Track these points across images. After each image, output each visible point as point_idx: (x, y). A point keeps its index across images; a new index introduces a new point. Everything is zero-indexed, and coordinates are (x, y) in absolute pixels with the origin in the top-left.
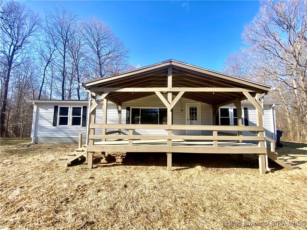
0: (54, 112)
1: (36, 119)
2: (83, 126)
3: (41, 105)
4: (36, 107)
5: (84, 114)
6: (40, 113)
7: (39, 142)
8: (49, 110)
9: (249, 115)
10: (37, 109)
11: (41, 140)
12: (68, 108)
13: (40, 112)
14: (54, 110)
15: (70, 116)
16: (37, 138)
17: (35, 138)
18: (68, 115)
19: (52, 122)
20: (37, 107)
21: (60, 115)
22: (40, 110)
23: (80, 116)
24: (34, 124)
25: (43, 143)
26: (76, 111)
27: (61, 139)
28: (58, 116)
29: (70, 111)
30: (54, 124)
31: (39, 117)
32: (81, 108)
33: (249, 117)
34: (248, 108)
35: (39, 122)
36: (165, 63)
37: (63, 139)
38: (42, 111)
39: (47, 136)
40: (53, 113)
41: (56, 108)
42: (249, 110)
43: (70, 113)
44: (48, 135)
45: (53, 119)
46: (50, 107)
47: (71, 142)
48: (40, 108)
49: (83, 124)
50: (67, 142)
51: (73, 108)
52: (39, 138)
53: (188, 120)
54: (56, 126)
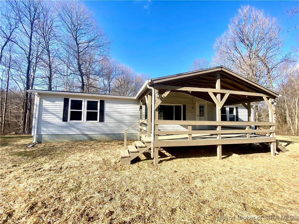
0: (63, 105)
1: (39, 113)
2: (100, 121)
3: (44, 96)
4: (38, 98)
5: (101, 108)
6: (43, 106)
7: (43, 140)
8: (56, 103)
9: (239, 113)
10: (40, 101)
11: (45, 138)
12: (82, 101)
13: (43, 104)
14: (63, 103)
15: (84, 110)
16: (40, 136)
17: (37, 136)
18: (81, 109)
19: (62, 117)
20: (40, 99)
21: (71, 109)
22: (44, 102)
23: (97, 110)
24: (37, 120)
25: (49, 141)
26: (91, 105)
27: (73, 136)
28: (70, 110)
29: (84, 105)
30: (65, 119)
31: (43, 110)
32: (97, 102)
33: (239, 115)
34: (238, 108)
35: (42, 117)
36: (218, 68)
37: (76, 136)
38: (46, 104)
39: (54, 133)
40: (63, 107)
41: (66, 101)
42: (238, 109)
43: (84, 107)
44: (56, 132)
45: (62, 113)
46: (58, 99)
47: (86, 139)
48: (43, 100)
49: (101, 119)
50: (81, 139)
51: (88, 102)
52: (43, 136)
53: (198, 116)
54: (67, 121)
